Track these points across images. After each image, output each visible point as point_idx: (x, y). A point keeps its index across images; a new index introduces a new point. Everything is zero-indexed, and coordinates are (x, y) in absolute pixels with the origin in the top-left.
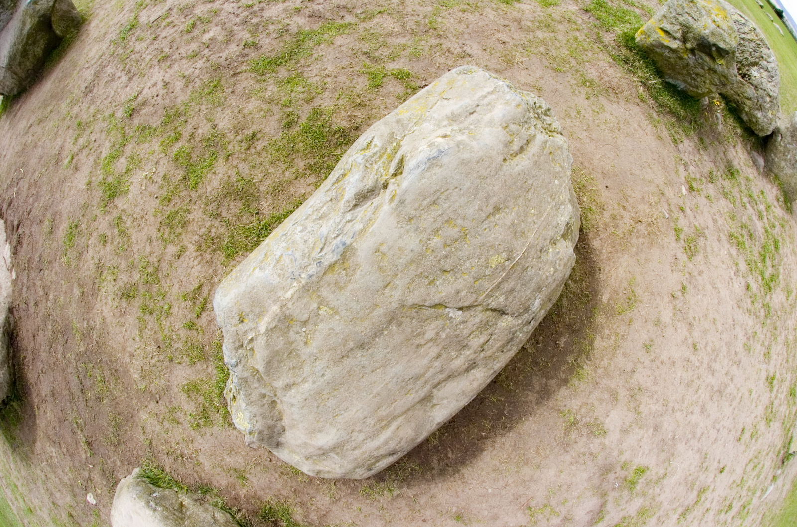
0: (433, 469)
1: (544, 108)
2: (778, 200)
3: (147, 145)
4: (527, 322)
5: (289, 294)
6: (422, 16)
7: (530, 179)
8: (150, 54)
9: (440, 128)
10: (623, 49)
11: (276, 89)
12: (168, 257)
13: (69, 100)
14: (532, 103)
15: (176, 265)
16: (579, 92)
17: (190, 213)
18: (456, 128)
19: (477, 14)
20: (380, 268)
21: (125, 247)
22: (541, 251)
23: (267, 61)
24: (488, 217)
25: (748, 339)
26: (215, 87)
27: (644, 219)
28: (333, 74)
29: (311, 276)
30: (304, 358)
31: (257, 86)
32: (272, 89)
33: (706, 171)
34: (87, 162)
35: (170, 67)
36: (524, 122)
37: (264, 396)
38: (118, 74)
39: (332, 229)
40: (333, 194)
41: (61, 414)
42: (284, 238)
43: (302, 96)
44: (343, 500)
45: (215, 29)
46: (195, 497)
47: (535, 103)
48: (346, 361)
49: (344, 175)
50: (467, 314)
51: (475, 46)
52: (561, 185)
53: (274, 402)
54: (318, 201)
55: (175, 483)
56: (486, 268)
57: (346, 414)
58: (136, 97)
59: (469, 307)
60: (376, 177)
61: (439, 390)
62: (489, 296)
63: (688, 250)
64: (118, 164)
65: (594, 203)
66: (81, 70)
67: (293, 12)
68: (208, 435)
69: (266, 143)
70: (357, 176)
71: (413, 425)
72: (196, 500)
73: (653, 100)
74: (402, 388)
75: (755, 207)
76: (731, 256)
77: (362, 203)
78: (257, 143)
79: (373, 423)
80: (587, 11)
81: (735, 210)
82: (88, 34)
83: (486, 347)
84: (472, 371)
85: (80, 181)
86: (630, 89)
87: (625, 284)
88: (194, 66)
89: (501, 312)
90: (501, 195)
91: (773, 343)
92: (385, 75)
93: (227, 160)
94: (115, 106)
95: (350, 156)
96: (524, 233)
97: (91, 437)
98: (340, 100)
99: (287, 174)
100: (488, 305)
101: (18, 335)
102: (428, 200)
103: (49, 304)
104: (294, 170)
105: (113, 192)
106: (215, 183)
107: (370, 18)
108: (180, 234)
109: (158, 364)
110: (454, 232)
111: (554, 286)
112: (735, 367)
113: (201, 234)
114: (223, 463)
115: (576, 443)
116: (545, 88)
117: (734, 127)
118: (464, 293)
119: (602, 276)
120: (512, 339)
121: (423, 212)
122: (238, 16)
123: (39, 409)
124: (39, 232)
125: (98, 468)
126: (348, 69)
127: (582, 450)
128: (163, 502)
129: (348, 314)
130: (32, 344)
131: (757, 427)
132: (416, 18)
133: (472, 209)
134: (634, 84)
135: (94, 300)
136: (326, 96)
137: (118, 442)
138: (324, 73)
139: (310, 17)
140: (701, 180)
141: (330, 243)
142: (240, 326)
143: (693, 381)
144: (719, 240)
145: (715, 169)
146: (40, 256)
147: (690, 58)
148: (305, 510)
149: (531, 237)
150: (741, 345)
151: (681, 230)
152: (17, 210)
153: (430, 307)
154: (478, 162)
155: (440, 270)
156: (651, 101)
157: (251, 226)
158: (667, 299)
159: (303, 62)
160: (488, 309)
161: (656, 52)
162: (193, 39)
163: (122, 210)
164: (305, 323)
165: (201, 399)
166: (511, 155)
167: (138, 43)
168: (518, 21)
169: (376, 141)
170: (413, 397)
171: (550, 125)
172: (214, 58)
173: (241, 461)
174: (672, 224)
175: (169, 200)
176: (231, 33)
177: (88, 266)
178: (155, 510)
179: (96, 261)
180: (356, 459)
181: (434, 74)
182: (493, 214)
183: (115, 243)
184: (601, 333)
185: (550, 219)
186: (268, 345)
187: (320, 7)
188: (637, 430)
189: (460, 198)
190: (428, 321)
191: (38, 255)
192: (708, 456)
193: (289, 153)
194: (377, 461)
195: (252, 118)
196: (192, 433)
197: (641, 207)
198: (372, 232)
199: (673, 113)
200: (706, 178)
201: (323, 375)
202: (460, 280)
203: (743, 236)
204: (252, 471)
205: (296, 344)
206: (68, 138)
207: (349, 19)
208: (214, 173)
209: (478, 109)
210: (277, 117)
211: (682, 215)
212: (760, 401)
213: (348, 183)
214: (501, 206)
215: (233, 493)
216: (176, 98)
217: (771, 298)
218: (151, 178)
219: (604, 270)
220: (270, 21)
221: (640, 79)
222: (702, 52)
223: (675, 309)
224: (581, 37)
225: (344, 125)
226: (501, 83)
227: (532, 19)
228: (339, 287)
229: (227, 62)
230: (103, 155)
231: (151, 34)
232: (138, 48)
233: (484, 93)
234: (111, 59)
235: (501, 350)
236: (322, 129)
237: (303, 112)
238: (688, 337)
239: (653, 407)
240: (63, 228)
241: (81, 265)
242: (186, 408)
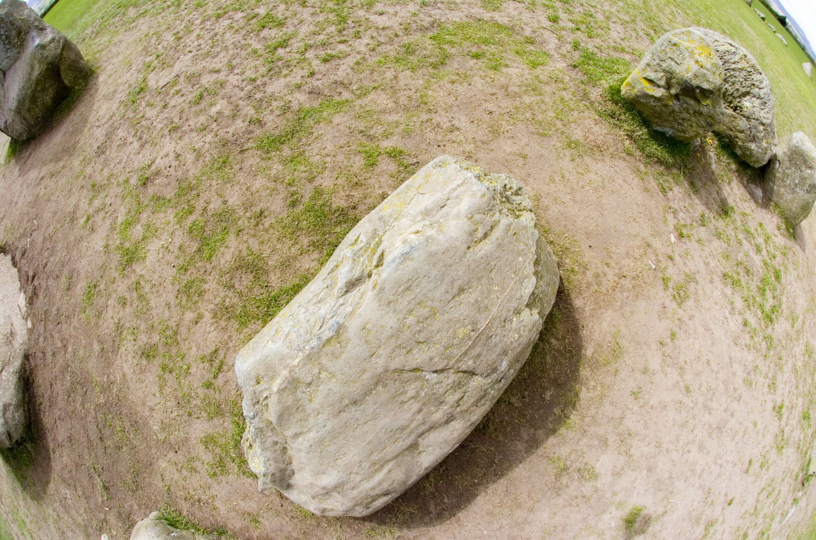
0: (431, 512)
1: (515, 188)
3: (162, 215)
4: (497, 380)
6: (413, 90)
7: (493, 260)
8: (161, 122)
9: (414, 223)
10: (609, 104)
11: (280, 167)
12: (186, 323)
14: (500, 187)
15: (193, 330)
16: (564, 154)
17: (206, 283)
18: (427, 222)
19: (465, 84)
20: (367, 342)
21: (145, 310)
22: (505, 321)
23: (271, 138)
24: (453, 298)
25: (749, 374)
26: (224, 162)
27: (628, 274)
28: (332, 154)
29: (313, 349)
30: (309, 412)
31: (263, 164)
32: (276, 167)
33: (697, 215)
34: (103, 225)
35: (180, 138)
36: (489, 209)
37: (276, 443)
38: (130, 139)
39: (328, 311)
40: (328, 282)
41: (78, 459)
42: (291, 317)
43: (304, 175)
45: (221, 102)
47: (505, 185)
48: (343, 415)
49: (337, 266)
50: (441, 376)
51: (463, 118)
52: (525, 261)
53: (285, 448)
54: (317, 288)
55: (192, 525)
56: (454, 338)
57: (344, 458)
58: (149, 166)
59: (442, 371)
60: (362, 268)
61: (423, 439)
62: (458, 361)
63: (677, 297)
64: (134, 230)
65: (577, 264)
67: (294, 87)
68: (224, 482)
69: (273, 221)
70: (347, 268)
71: (403, 469)
73: (640, 151)
74: (391, 437)
76: (725, 295)
77: (352, 290)
78: (264, 220)
79: (367, 466)
80: (575, 67)
81: (730, 249)
83: (461, 403)
84: (452, 423)
85: (97, 242)
86: (616, 144)
87: (609, 338)
88: (203, 139)
89: (472, 373)
90: (465, 278)
91: (779, 373)
92: (380, 154)
93: (238, 235)
94: (129, 172)
95: (341, 249)
96: (487, 308)
97: (109, 482)
98: (339, 179)
99: (293, 250)
100: (459, 368)
101: (34, 382)
102: (403, 287)
103: (68, 356)
104: (298, 247)
105: (131, 257)
106: (228, 257)
107: (365, 94)
108: (197, 302)
109: (177, 418)
110: (425, 311)
111: (519, 349)
112: (735, 404)
113: (216, 303)
115: (567, 487)
116: (530, 155)
117: (728, 163)
118: (436, 359)
119: (585, 332)
120: (484, 396)
121: (399, 297)
122: (242, 89)
123: (54, 452)
124: (56, 287)
125: (115, 511)
126: (345, 148)
127: (575, 493)
129: (343, 377)
130: (49, 392)
131: (767, 457)
133: (439, 293)
134: (620, 138)
135: (115, 357)
137: (137, 487)
138: (323, 153)
139: (310, 93)
141: (327, 322)
143: (687, 422)
144: (711, 282)
145: (707, 212)
146: (58, 310)
147: (674, 105)
149: (494, 310)
150: (740, 381)
151: (669, 279)
152: (32, 261)
153: (411, 371)
154: (444, 253)
155: (416, 341)
156: (638, 153)
157: (261, 297)
158: (654, 347)
159: (304, 140)
160: (459, 372)
161: (641, 103)
162: (200, 111)
163: (140, 276)
164: (309, 385)
165: (218, 450)
166: (476, 242)
167: (148, 109)
168: (505, 88)
169: (362, 238)
170: (401, 445)
171: (520, 204)
172: (221, 133)
173: (254, 506)
174: (660, 274)
175: (186, 270)
176: (237, 109)
177: (108, 325)
179: (116, 321)
180: (355, 498)
181: (424, 151)
182: (458, 294)
183: (135, 306)
184: (586, 384)
185: (513, 293)
186: (280, 402)
187: (319, 83)
188: (629, 472)
189: (429, 283)
190: (409, 382)
191: (55, 309)
192: (712, 491)
193: (294, 231)
194: (374, 500)
195: (260, 196)
196: (209, 480)
197: (625, 262)
198: (359, 314)
199: (661, 162)
200: (697, 222)
201: (324, 426)
202: (433, 349)
203: (738, 274)
204: (265, 515)
205: (302, 401)
206: (82, 197)
207: (346, 95)
208: (227, 247)
209: (448, 202)
210: (282, 196)
211: (670, 264)
212: (768, 431)
213: (340, 274)
214: (466, 287)
215: (247, 534)
216: (188, 171)
217: (773, 329)
218: (167, 247)
219: (588, 326)
220: (273, 98)
221: (626, 133)
222: (686, 96)
223: (664, 355)
224: (567, 96)
225: (343, 204)
226: (470, 175)
227: (519, 83)
228: (335, 356)
229: (234, 138)
230: (120, 220)
231: (161, 101)
232: (148, 115)
233: (454, 186)
234: (122, 121)
235: (476, 404)
236: (323, 207)
237: (306, 191)
238: (680, 380)
239: (645, 450)
240: (81, 287)
241: (101, 324)
242: (204, 458)
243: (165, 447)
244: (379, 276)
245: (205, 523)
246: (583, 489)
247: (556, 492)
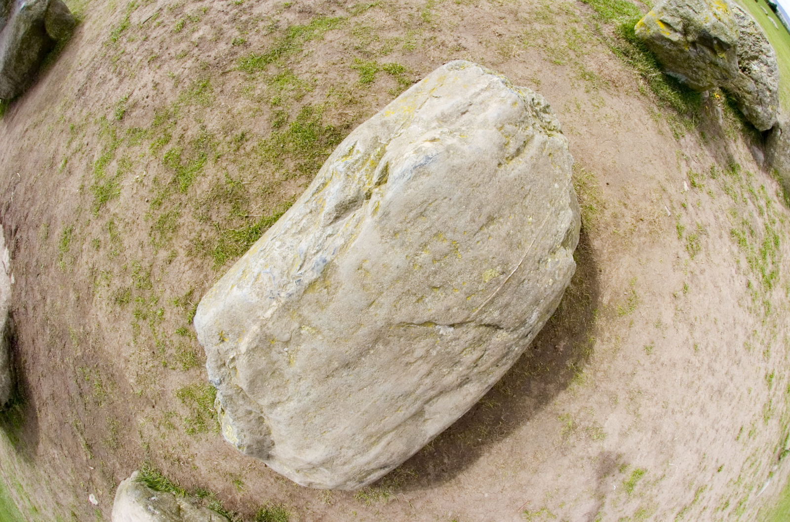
0: (429, 474)
1: (543, 105)
2: (778, 195)
3: (137, 148)
4: (523, 335)
5: (268, 314)
6: (415, 9)
7: (528, 184)
8: (140, 55)
9: (428, 130)
10: (623, 41)
11: (265, 87)
12: (159, 262)
13: (62, 103)
14: (529, 100)
15: (167, 271)
16: (579, 85)
17: (181, 217)
18: (446, 130)
19: (472, 6)
20: (363, 286)
21: (118, 252)
22: (539, 262)
23: (256, 59)
24: (481, 229)
25: (748, 338)
26: (204, 86)
27: (646, 218)
28: (324, 71)
29: (290, 295)
30: (287, 377)
31: (247, 85)
32: (261, 87)
33: (707, 166)
34: (79, 166)
35: (160, 67)
36: (521, 122)
37: (250, 412)
38: (110, 76)
39: (312, 244)
40: (312, 205)
41: (61, 417)
42: (262, 253)
43: (291, 93)
44: (339, 505)
45: (204, 28)
46: (192, 500)
47: (533, 99)
48: (332, 381)
49: (324, 184)
50: (459, 331)
51: (470, 38)
52: (561, 189)
53: (261, 418)
54: (297, 214)
55: (172, 487)
56: (479, 283)
57: (334, 431)
58: (127, 99)
59: (461, 324)
60: (358, 186)
61: (430, 406)
62: (482, 312)
63: (690, 248)
64: (110, 167)
65: (595, 201)
66: (74, 72)
67: (282, 8)
68: (204, 440)
69: (256, 144)
70: (337, 186)
71: (405, 440)
72: (193, 504)
73: (654, 93)
74: (392, 405)
75: (756, 203)
76: (732, 253)
77: (344, 216)
78: (246, 143)
79: (362, 439)
80: (585, 2)
81: (737, 206)
82: (82, 37)
83: (479, 362)
84: (465, 386)
85: (73, 185)
86: (631, 82)
87: (626, 285)
88: (183, 66)
89: (496, 327)
90: (496, 204)
91: (773, 341)
92: (378, 71)
93: (216, 161)
94: (107, 109)
95: (331, 163)
96: (520, 244)
97: (91, 440)
98: (331, 98)
99: (277, 175)
100: (482, 321)
101: (18, 339)
102: (414, 212)
103: (47, 308)
104: (283, 171)
105: (105, 196)
106: (205, 186)
107: (361, 12)
108: (171, 238)
109: (153, 369)
110: (444, 246)
111: (552, 298)
112: (735, 367)
113: (192, 238)
114: (219, 467)
115: (574, 446)
116: (543, 81)
117: (735, 121)
118: (455, 310)
119: (602, 278)
120: (507, 354)
121: (409, 225)
122: (227, 14)
123: (40, 411)
124: (35, 236)
125: (98, 470)
126: (339, 65)
127: (581, 454)
128: (161, 506)
129: (331, 334)
130: (32, 348)
131: (756, 425)
132: (408, 11)
133: (463, 221)
134: (634, 77)
135: (90, 305)
136: (316, 93)
137: (117, 445)
138: (314, 70)
139: (300, 12)
140: (702, 175)
141: (310, 260)
142: (221, 345)
143: (693, 382)
144: (721, 237)
145: (716, 165)
146: (37, 261)
147: (691, 51)
148: (301, 514)
149: (529, 247)
150: (741, 345)
151: (682, 228)
152: (15, 214)
153: (420, 324)
154: (470, 169)
155: (429, 286)
156: (652, 95)
157: (241, 229)
158: (668, 299)
159: (292, 58)
160: (481, 325)
161: (657, 45)
162: (182, 39)
163: (114, 215)
164: (287, 343)
165: (196, 405)
166: (507, 158)
167: (128, 44)
168: (515, 13)
169: (360, 147)
170: (402, 414)
171: (549, 123)
172: (203, 57)
173: (236, 465)
174: (674, 222)
175: (160, 204)
176: (221, 32)
177: (83, 271)
178: (153, 514)
179: (91, 266)
180: (346, 474)
181: (427, 69)
182: (487, 225)
183: (108, 248)
184: (601, 336)
185: (549, 226)
186: (250, 365)
187: (310, 2)
188: (636, 433)
189: (450, 208)
190: (418, 339)
191: (34, 260)
192: (706, 456)
193: (278, 154)
194: (369, 474)
195: (242, 118)
196: (188, 438)
197: (642, 204)
198: (354, 248)
199: (674, 107)
200: (707, 174)
201: (308, 394)
202: (451, 296)
203: (744, 233)
204: (248, 476)
205: (279, 363)
206: (61, 142)
207: (340, 13)
208: (204, 175)
209: (471, 108)
210: (266, 117)
211: (683, 212)
213: (328, 194)
214: (496, 215)
215: (230, 497)
216: (166, 99)
217: (771, 295)
218: (142, 181)
219: (605, 271)
220: (260, 18)
221: (640, 72)
222: (703, 45)
223: (676, 309)
224: (579, 29)
225: (335, 123)
226: (495, 79)
227: (529, 11)
228: (321, 306)
229: (216, 61)
230: (96, 159)
231: (142, 34)
232: (129, 50)
233: (477, 90)
234: (103, 61)
235: (496, 364)
236: (312, 128)
237: (293, 110)
238: (689, 337)
239: (653, 410)
240: (58, 232)
241: (76, 270)
242: (181, 413)
243: (142, 401)
244: (382, 196)
245: (186, 484)
246: (590, 449)
247: (562, 452)
